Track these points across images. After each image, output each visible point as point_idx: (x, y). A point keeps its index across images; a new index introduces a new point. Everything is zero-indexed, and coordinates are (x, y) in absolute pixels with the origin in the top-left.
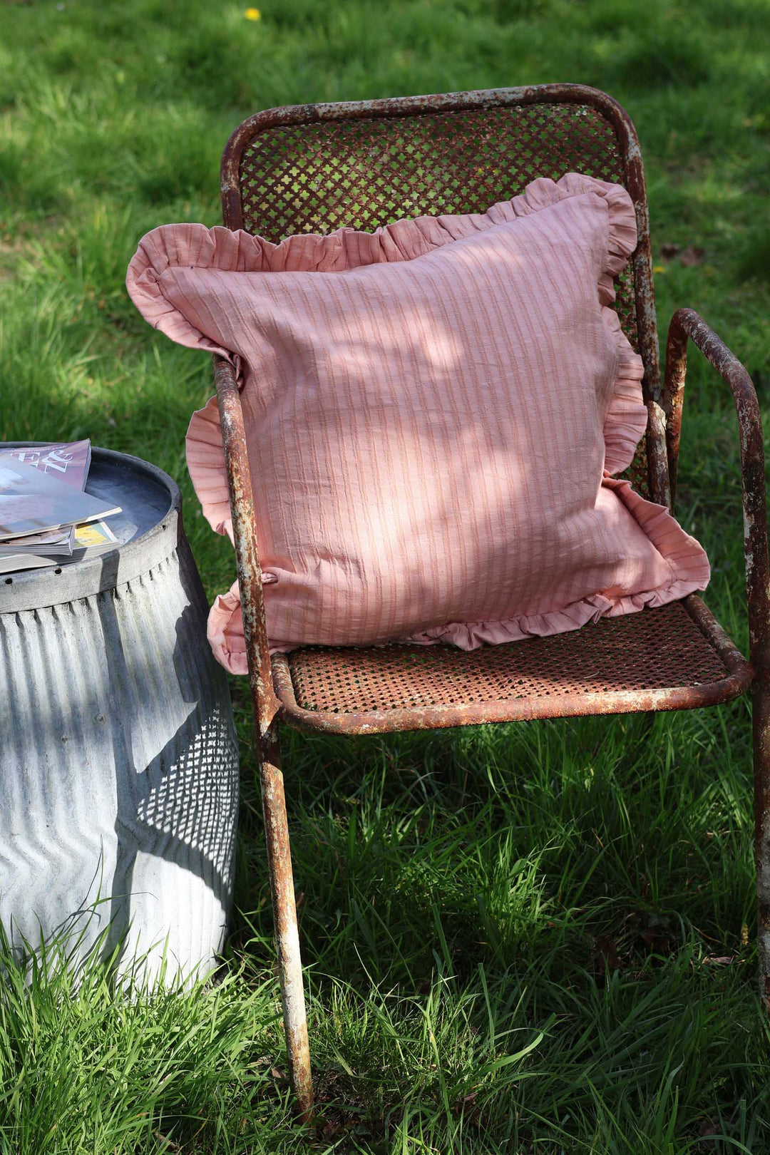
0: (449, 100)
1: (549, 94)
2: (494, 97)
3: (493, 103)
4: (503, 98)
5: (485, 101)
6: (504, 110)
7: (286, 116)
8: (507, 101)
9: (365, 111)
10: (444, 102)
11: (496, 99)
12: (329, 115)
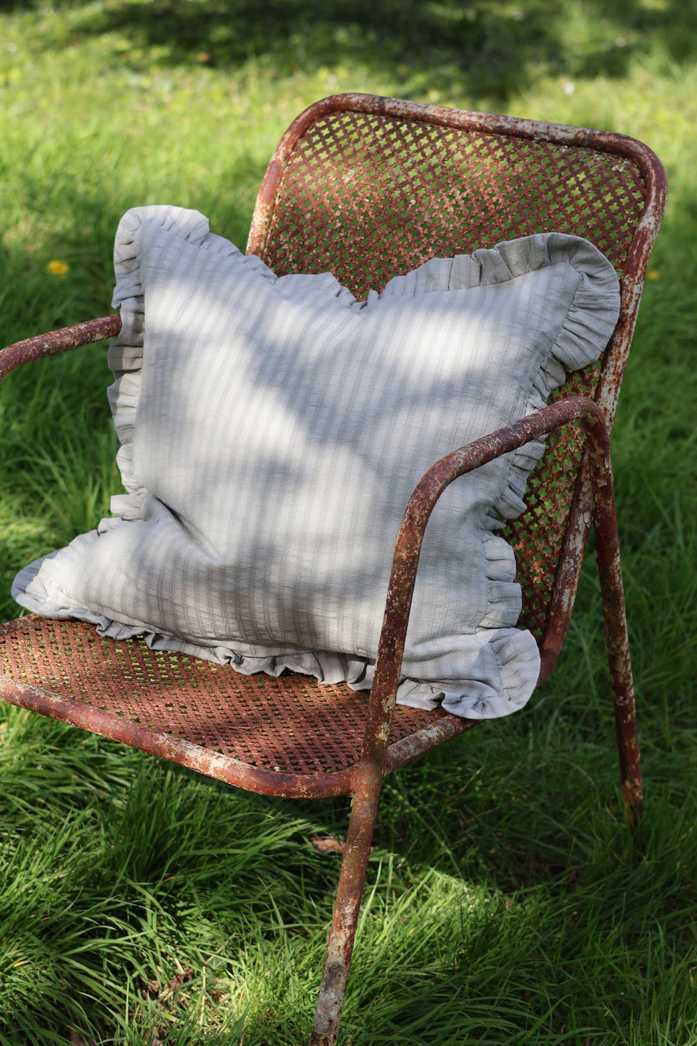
0: (504, 124)
1: (598, 141)
2: (546, 131)
3: (543, 136)
4: (554, 133)
5: (536, 133)
6: (551, 147)
7: (358, 103)
8: (557, 138)
9: (426, 115)
10: (498, 124)
11: (547, 134)
12: (394, 111)
